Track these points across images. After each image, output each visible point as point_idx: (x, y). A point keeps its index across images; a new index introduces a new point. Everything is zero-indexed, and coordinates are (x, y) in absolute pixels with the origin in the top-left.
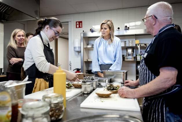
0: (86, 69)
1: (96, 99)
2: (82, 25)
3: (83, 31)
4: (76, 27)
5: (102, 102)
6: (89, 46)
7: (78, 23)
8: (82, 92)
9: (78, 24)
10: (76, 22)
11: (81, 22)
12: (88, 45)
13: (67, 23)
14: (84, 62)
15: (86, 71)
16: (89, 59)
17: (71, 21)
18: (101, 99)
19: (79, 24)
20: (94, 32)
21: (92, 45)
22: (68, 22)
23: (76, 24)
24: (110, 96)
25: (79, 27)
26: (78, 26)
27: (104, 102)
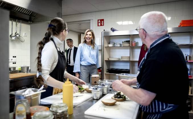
0: (107, 68)
1: (100, 107)
2: (103, 23)
3: (104, 30)
4: (98, 26)
5: (105, 110)
6: (110, 45)
7: (99, 21)
8: (92, 97)
9: (99, 23)
10: (98, 20)
11: (103, 20)
12: (109, 43)
13: (88, 22)
14: (104, 61)
15: (108, 70)
16: (110, 57)
17: (92, 20)
18: (105, 107)
19: (101, 22)
20: (115, 31)
21: (113, 44)
22: (90, 20)
23: (98, 22)
24: (116, 104)
25: (101, 25)
26: (99, 24)
27: (106, 111)
